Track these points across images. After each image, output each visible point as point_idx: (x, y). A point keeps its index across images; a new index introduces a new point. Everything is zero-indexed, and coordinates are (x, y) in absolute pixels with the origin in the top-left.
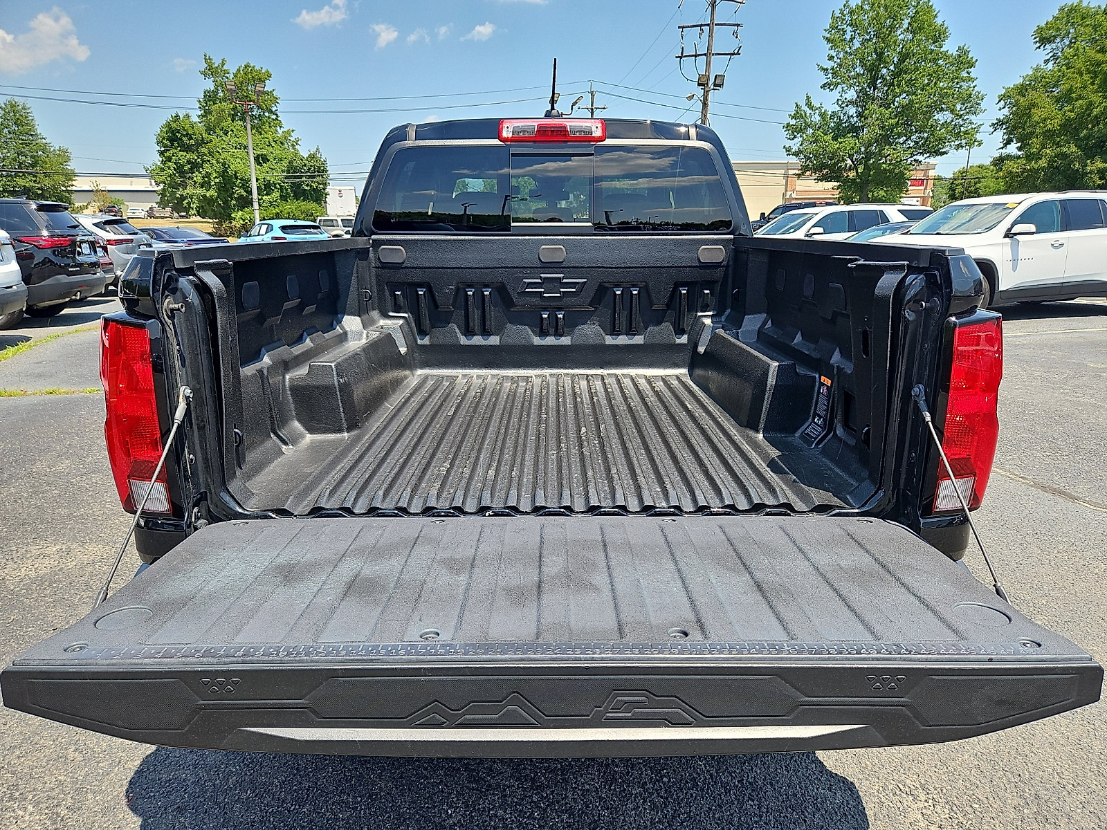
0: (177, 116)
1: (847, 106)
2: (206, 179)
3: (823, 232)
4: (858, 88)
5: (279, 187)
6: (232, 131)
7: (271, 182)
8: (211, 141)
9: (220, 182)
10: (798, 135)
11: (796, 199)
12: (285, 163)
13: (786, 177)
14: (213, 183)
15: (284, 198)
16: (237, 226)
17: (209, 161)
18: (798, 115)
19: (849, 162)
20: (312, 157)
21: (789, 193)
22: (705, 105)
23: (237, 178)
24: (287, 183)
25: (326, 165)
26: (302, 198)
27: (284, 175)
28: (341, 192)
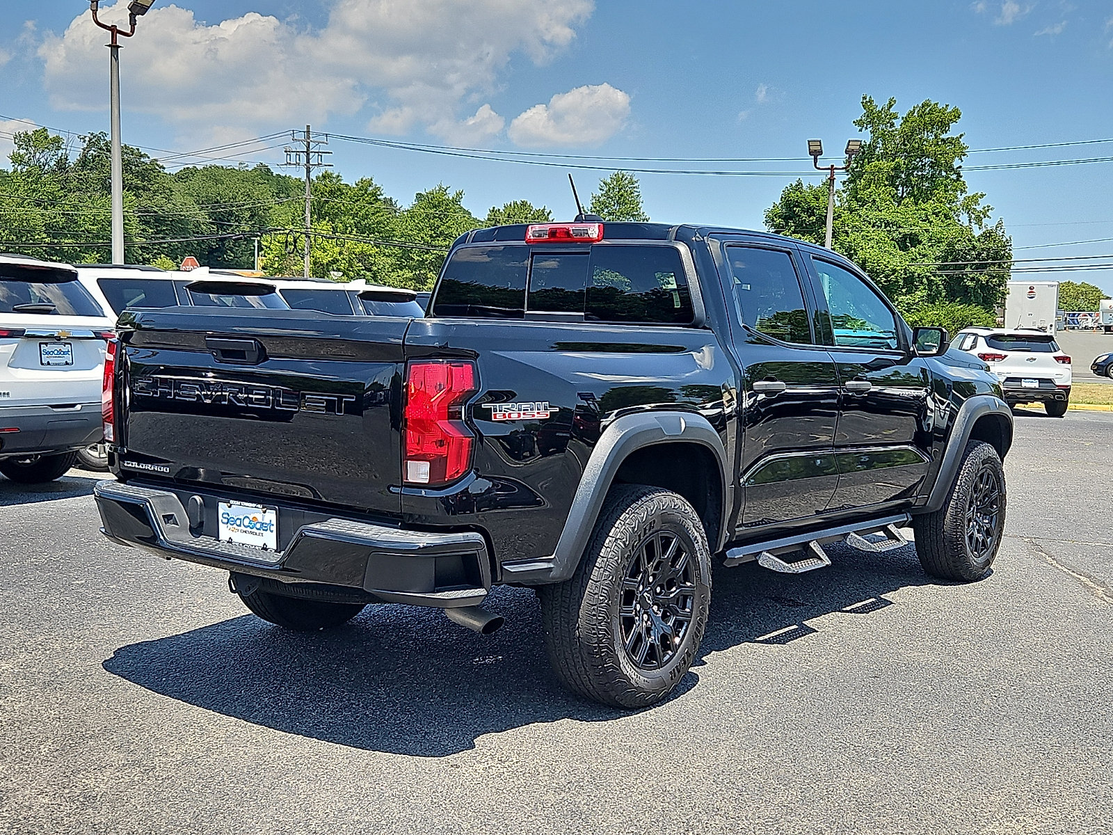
0: (800, 184)
5: (926, 282)
12: (943, 246)
15: (931, 299)
20: (988, 235)
24: (941, 276)
25: (1008, 247)
26: (958, 299)
27: (937, 263)
28: (1033, 290)
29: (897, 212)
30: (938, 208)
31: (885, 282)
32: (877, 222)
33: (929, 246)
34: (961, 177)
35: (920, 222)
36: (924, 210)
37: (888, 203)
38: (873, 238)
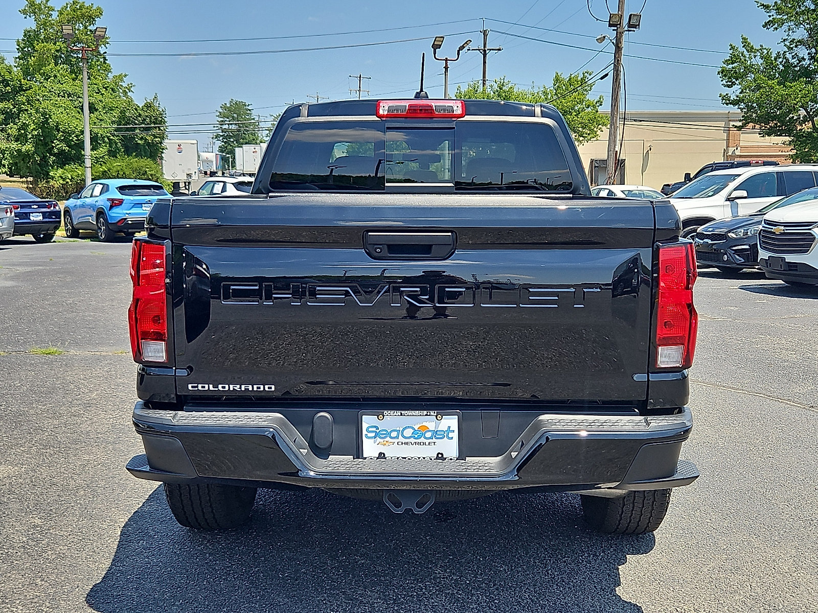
1: (796, 46)
2: (23, 132)
3: (746, 195)
4: (808, 26)
5: (107, 141)
6: (55, 76)
7: (99, 135)
8: (30, 88)
9: (38, 135)
10: (737, 82)
11: (740, 156)
12: (116, 113)
13: (728, 130)
14: (30, 136)
15: (113, 154)
16: (56, 186)
17: (27, 110)
18: (734, 58)
19: (803, 112)
20: (148, 106)
21: (731, 150)
22: (618, 48)
23: (58, 131)
24: (118, 136)
25: (164, 115)
26: (134, 154)
27: (114, 126)
28: (181, 147)
29: (75, 86)
30: (106, 84)
31: (76, 140)
32: (60, 93)
33: (104, 113)
34: (107, 60)
35: (95, 94)
36: (96, 84)
37: (66, 77)
38: (62, 106)
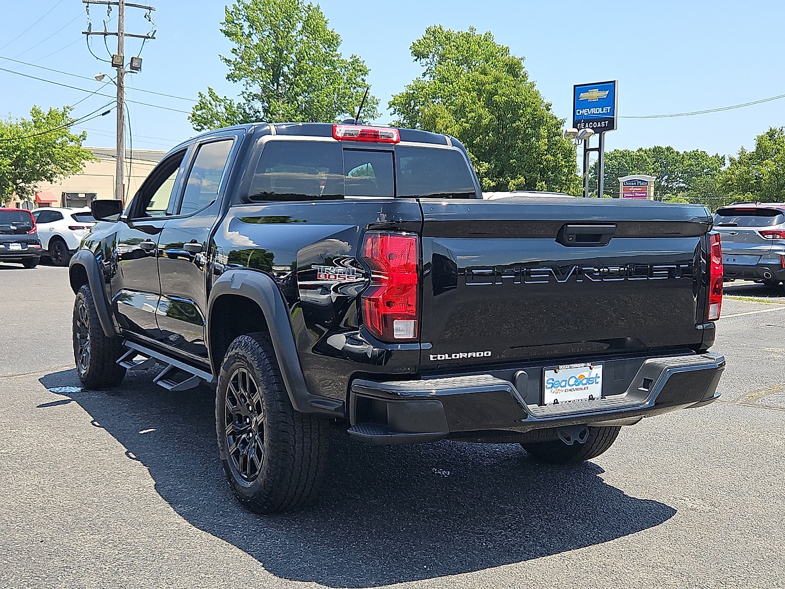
1: (253, 99)
4: (262, 83)
18: (202, 106)
22: (120, 87)
